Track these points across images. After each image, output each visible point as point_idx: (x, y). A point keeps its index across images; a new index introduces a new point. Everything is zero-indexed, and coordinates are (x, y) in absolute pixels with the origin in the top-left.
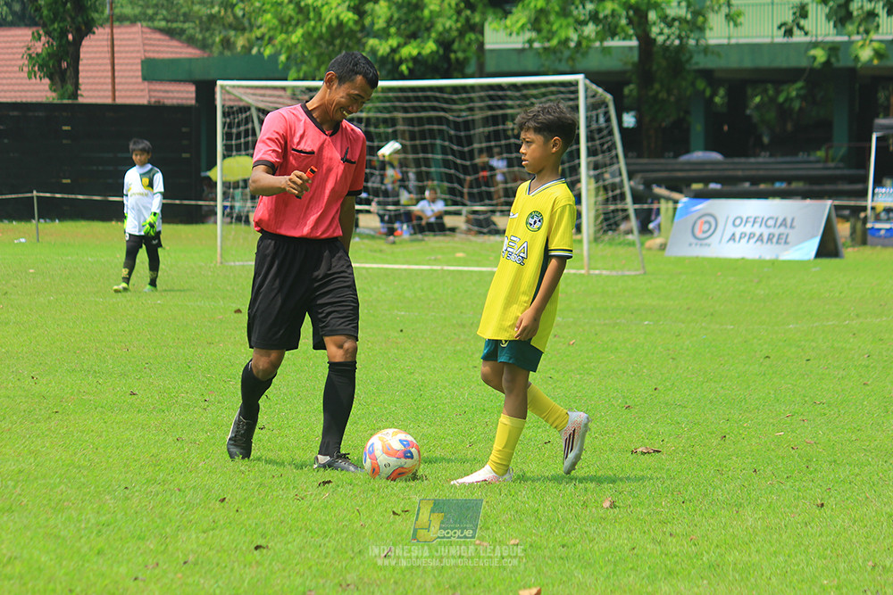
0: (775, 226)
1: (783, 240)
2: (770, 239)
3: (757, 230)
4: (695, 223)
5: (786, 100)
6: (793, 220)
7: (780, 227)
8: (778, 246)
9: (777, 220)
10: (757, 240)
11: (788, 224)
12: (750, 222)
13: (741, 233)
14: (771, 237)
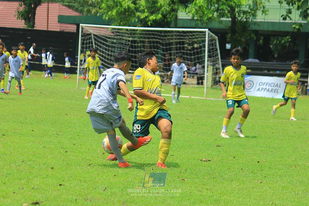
3: (267, 87)
4: (246, 83)
6: (280, 84)
7: (275, 86)
8: (274, 93)
9: (275, 84)
10: (267, 91)
11: (279, 86)
12: (265, 84)
13: (262, 88)
14: (272, 90)
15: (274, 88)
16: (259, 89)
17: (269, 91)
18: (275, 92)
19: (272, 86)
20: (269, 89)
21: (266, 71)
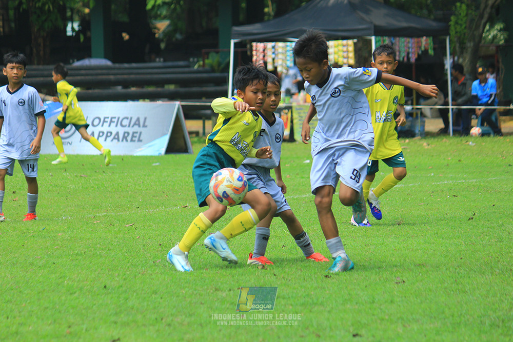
0: (129, 126)
1: (136, 138)
2: (125, 138)
3: (114, 129)
6: (145, 119)
7: (133, 126)
8: (132, 143)
9: (131, 118)
10: (114, 138)
11: (141, 124)
12: (107, 122)
13: (100, 132)
14: (126, 135)
15: (131, 130)
18: (134, 141)
19: (125, 126)
20: (117, 134)
21: (119, 89)
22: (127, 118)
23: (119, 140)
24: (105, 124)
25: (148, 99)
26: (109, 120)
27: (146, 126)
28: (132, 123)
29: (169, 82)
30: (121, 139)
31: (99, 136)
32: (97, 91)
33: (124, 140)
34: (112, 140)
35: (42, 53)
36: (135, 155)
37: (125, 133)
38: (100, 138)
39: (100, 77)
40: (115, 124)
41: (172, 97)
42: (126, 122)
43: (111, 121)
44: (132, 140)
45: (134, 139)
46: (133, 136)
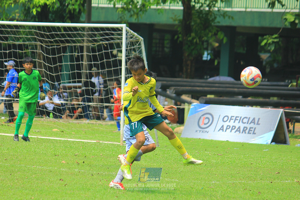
0: (247, 123)
1: (252, 131)
2: (244, 131)
3: (237, 124)
4: (200, 118)
5: (266, 44)
6: (259, 119)
7: (250, 123)
8: (249, 135)
9: (249, 118)
10: (237, 131)
11: (256, 122)
12: (233, 119)
13: (228, 126)
14: (245, 129)
15: (248, 126)
16: (222, 129)
17: (239, 131)
18: (251, 133)
19: (245, 123)
20: (239, 128)
21: (240, 97)
22: (246, 118)
23: (240, 132)
24: (231, 121)
25: (259, 106)
26: (234, 118)
27: (259, 124)
28: (250, 122)
29: (274, 95)
30: (241, 131)
31: (227, 129)
32: (225, 98)
33: (244, 132)
34: (235, 132)
35: (189, 70)
36: (250, 143)
37: (244, 127)
38: (227, 130)
39: (228, 89)
40: (238, 121)
41: (276, 105)
42: (245, 120)
43: (236, 119)
44: (249, 133)
45: (250, 132)
46: (250, 130)
